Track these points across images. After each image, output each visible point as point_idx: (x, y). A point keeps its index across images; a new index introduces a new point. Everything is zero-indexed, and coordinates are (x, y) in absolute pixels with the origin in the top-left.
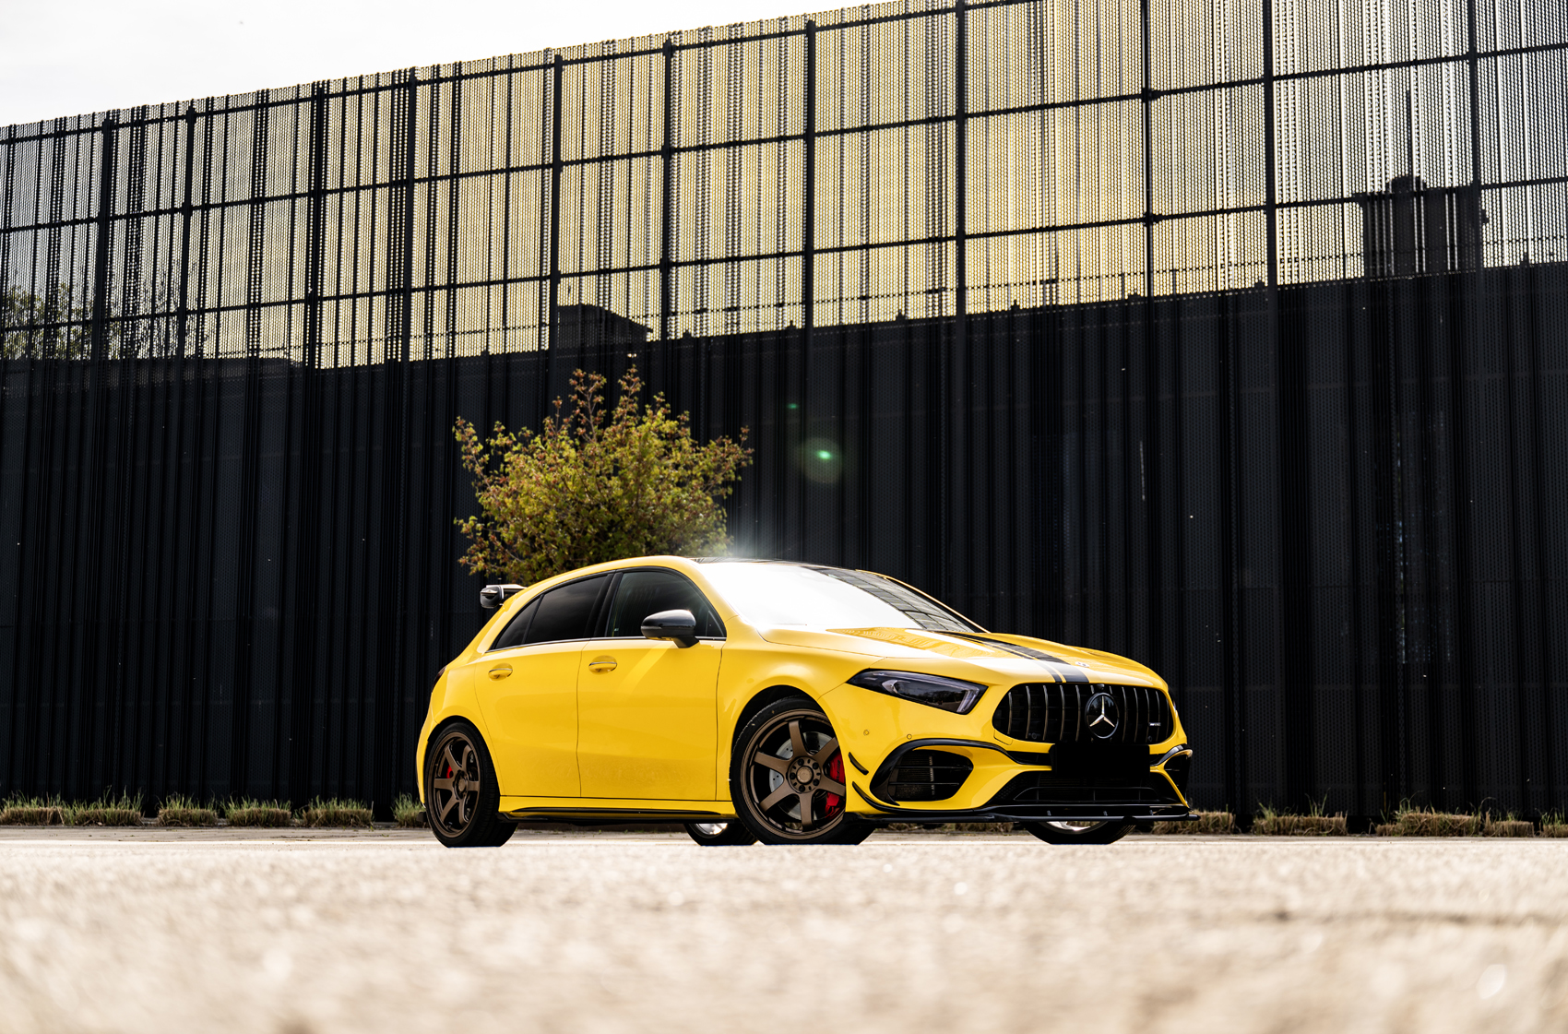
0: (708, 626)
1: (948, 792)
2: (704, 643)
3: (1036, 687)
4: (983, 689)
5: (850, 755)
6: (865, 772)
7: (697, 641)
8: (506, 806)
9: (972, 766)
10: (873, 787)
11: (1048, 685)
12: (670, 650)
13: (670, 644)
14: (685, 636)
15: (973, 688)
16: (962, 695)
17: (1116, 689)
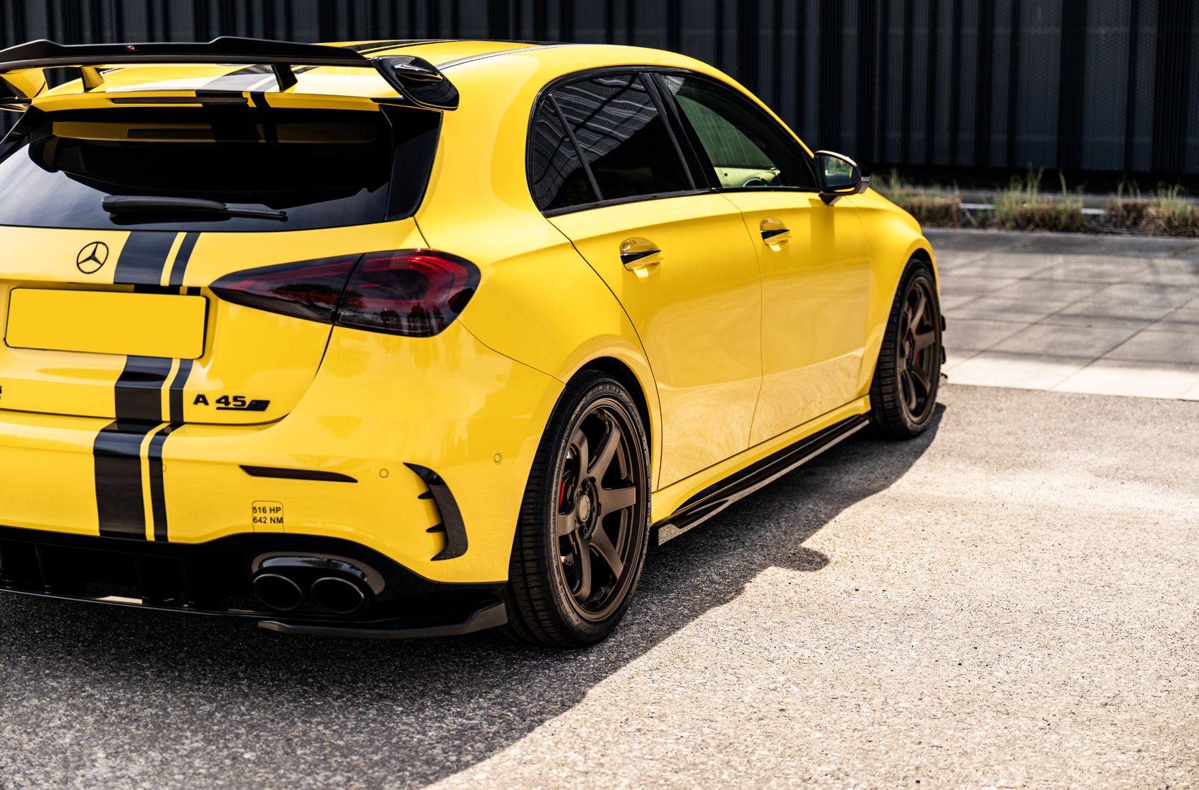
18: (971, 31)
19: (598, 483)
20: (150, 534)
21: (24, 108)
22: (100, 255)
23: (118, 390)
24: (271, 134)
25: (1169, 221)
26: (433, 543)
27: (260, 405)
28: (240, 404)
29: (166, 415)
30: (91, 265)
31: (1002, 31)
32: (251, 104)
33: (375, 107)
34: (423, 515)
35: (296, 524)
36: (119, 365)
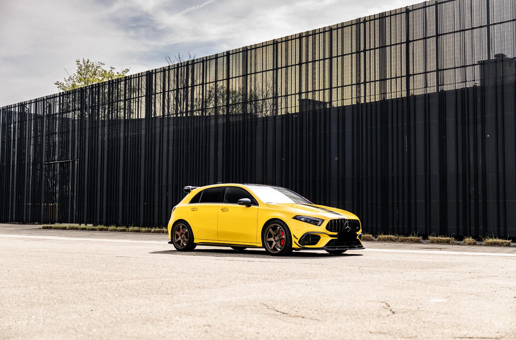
0: (254, 202)
1: (315, 244)
2: (253, 207)
3: (334, 220)
4: (323, 221)
5: (294, 235)
6: (297, 239)
7: (251, 206)
8: (195, 241)
9: (320, 238)
10: (299, 242)
11: (337, 220)
12: (244, 208)
13: (244, 206)
14: (248, 205)
15: (321, 220)
16: (318, 221)
17: (350, 220)
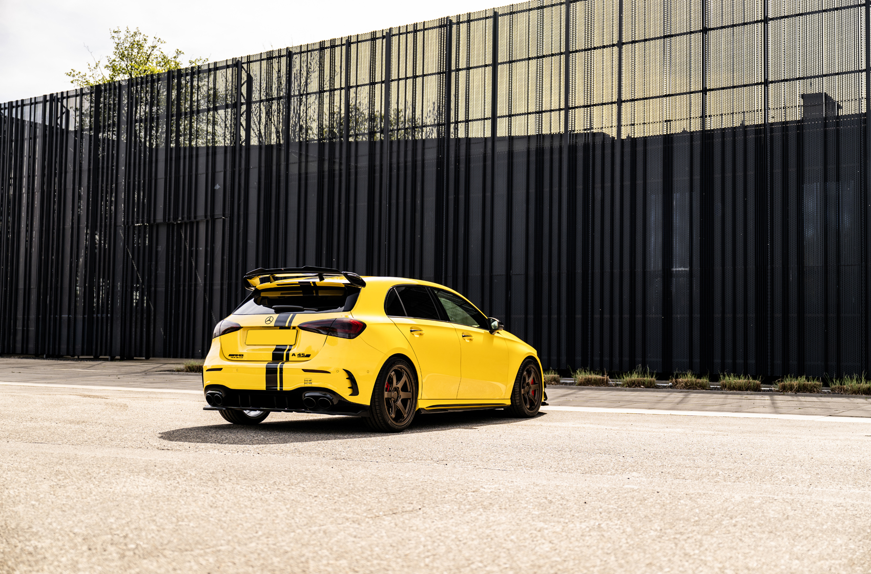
18: (626, 316)
19: (400, 389)
20: (278, 388)
21: (253, 289)
22: (271, 320)
23: (273, 354)
24: (317, 293)
25: (686, 384)
26: (350, 391)
27: (308, 356)
28: (304, 356)
29: (285, 359)
30: (269, 322)
31: (639, 316)
32: (312, 285)
33: (343, 286)
34: (348, 383)
35: (315, 384)
36: (274, 347)
